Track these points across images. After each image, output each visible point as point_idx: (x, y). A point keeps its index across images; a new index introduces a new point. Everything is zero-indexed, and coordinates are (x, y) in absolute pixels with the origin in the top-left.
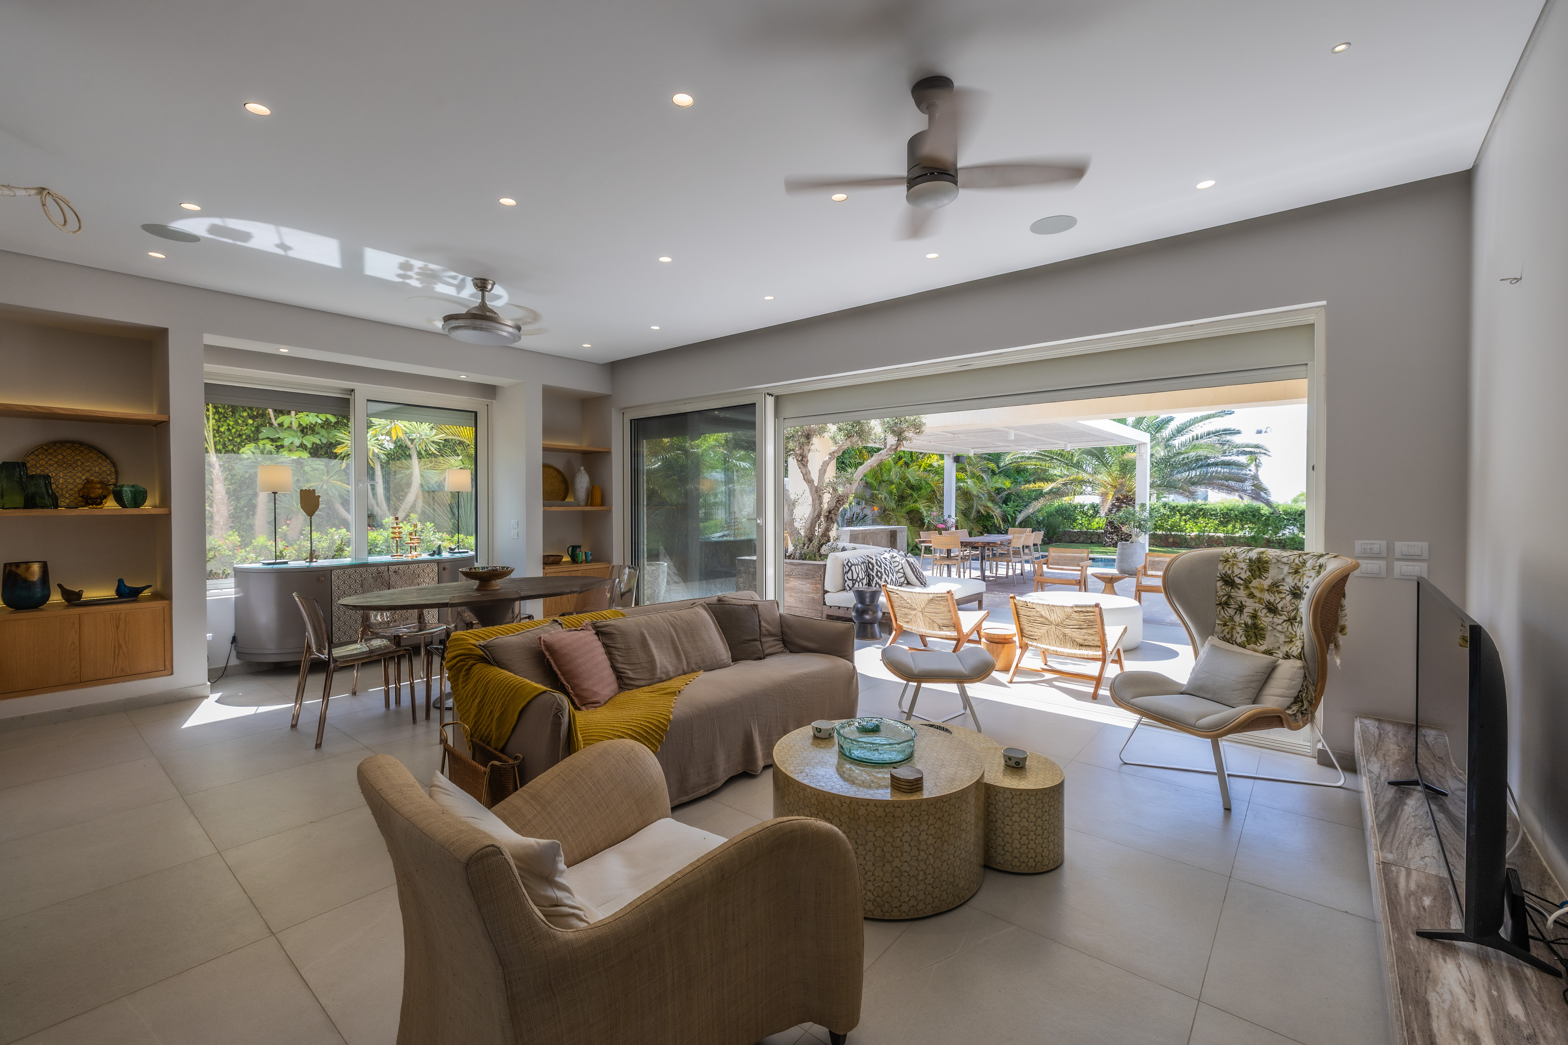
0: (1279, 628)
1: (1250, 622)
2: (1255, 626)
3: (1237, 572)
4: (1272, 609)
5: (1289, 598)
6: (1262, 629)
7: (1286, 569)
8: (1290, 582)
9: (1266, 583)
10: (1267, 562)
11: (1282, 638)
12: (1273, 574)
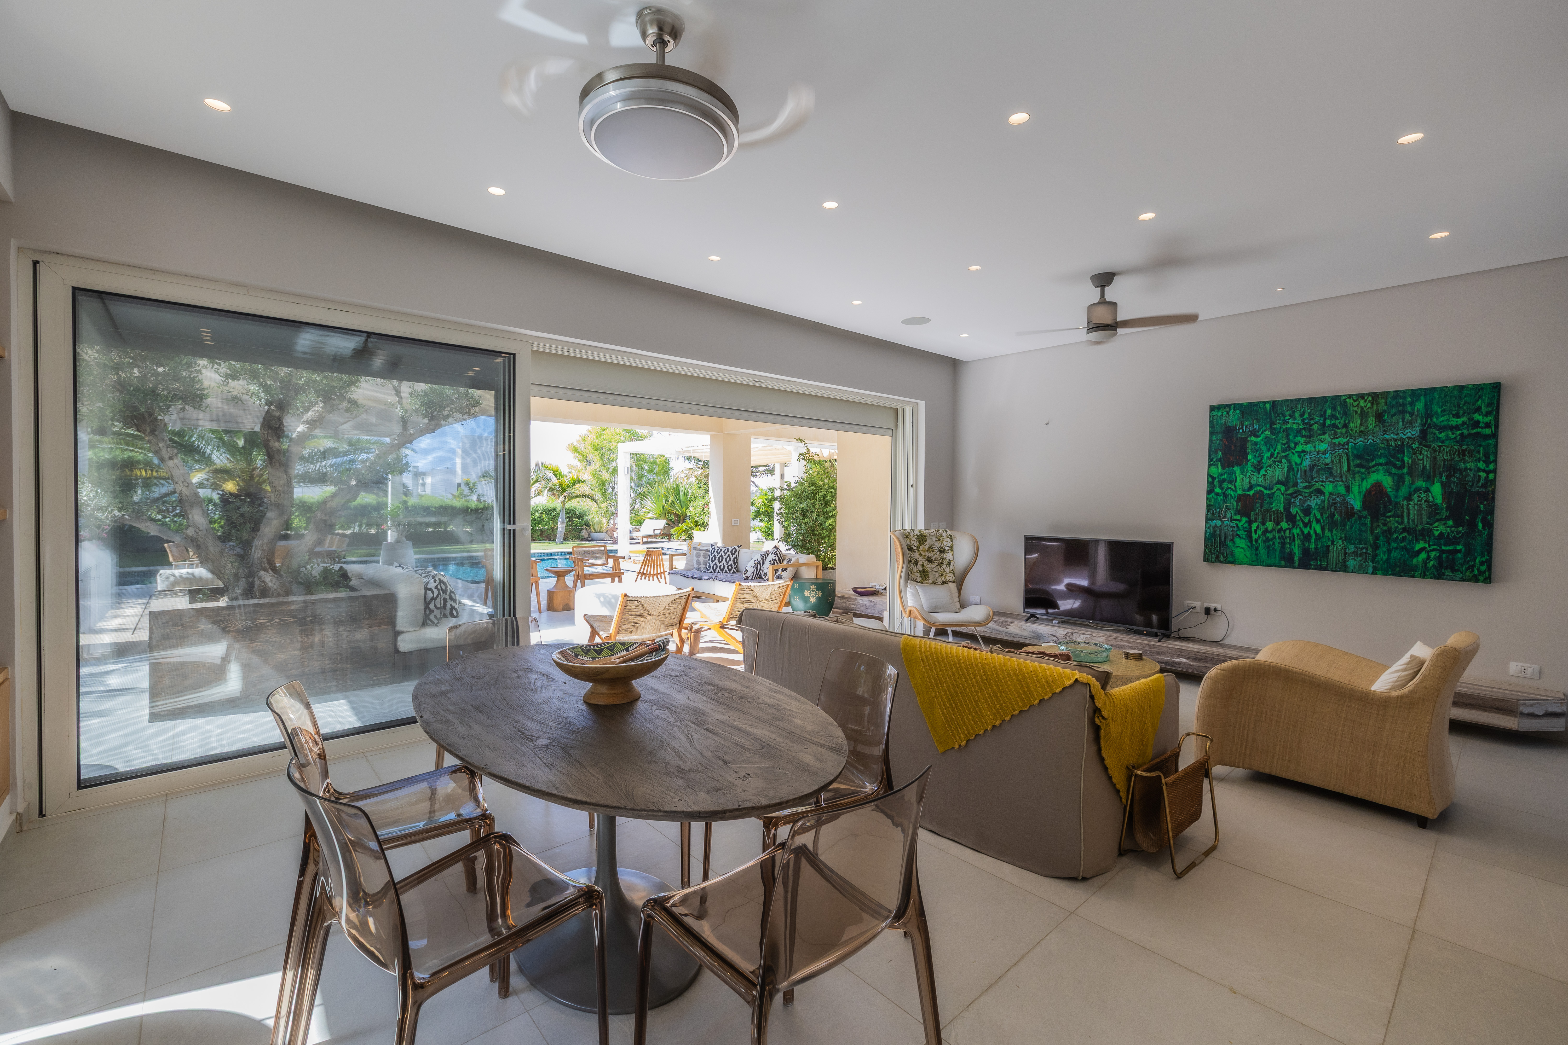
0: (935, 569)
1: (921, 569)
2: (923, 571)
3: (913, 542)
4: (930, 560)
5: (938, 553)
6: (927, 572)
7: (934, 539)
8: (937, 545)
9: (927, 547)
10: (925, 536)
11: (937, 575)
12: (929, 542)
